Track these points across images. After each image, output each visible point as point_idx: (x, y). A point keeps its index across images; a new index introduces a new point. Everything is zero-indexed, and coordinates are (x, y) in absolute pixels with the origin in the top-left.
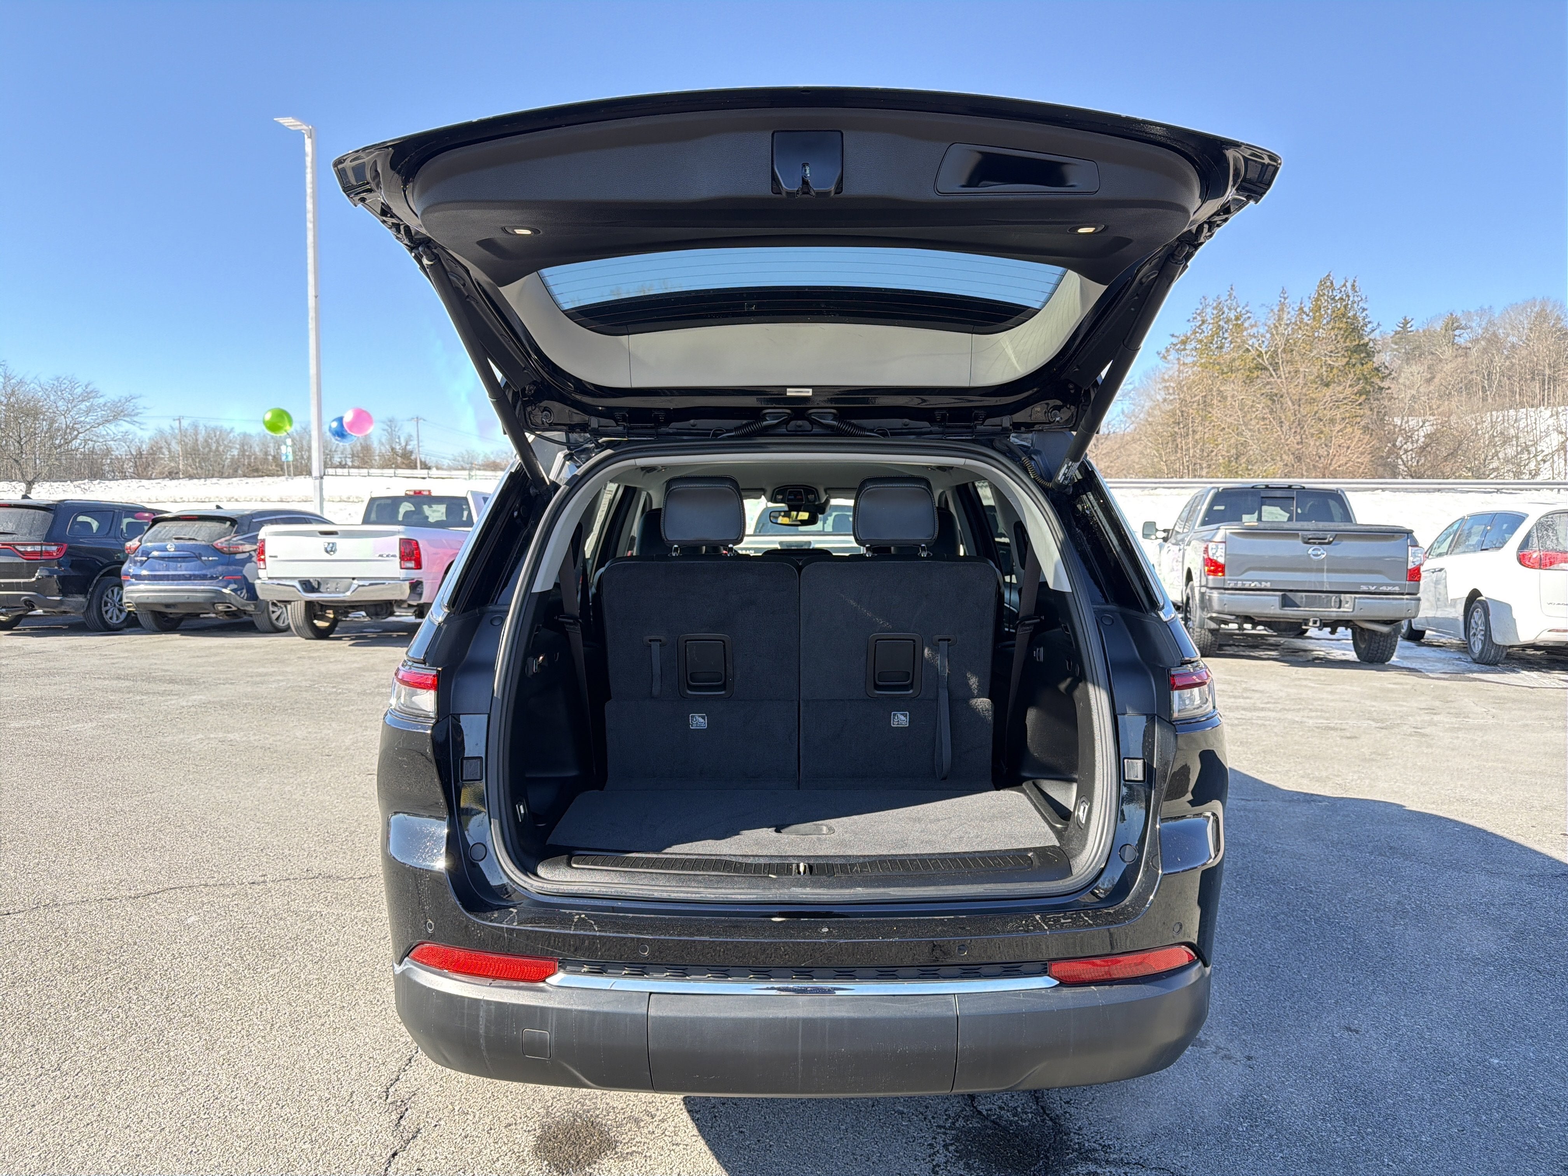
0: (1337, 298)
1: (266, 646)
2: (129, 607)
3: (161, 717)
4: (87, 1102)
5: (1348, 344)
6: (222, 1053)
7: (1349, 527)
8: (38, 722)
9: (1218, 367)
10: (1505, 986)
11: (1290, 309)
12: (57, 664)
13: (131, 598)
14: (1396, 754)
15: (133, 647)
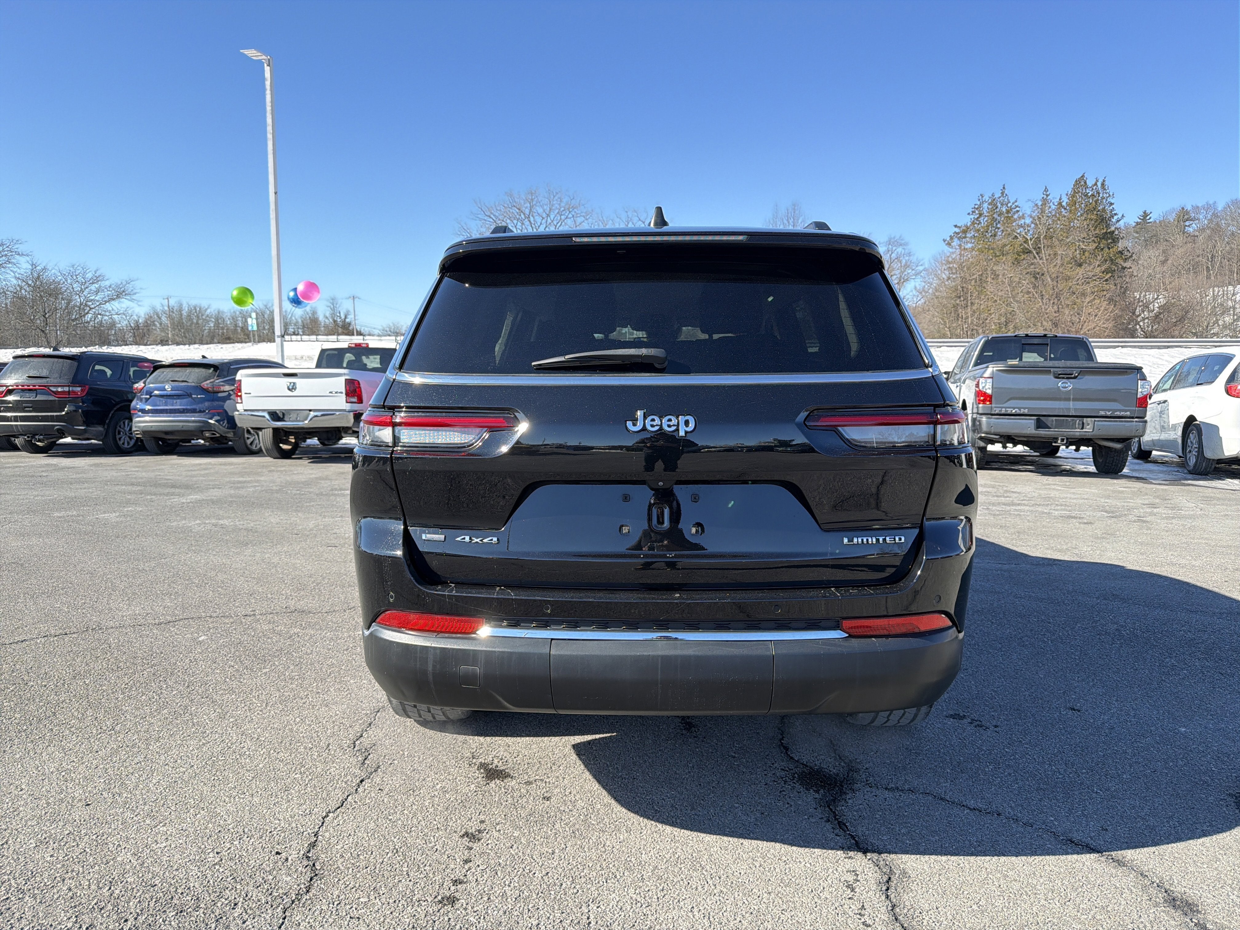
0: (1089, 195)
1: (244, 463)
2: (137, 434)
3: (167, 510)
4: (136, 750)
5: (1097, 232)
6: (231, 720)
7: (1091, 364)
8: (75, 513)
9: (992, 251)
10: (1195, 683)
11: (1051, 204)
12: (85, 476)
13: (139, 427)
14: (1122, 534)
15: (142, 464)
